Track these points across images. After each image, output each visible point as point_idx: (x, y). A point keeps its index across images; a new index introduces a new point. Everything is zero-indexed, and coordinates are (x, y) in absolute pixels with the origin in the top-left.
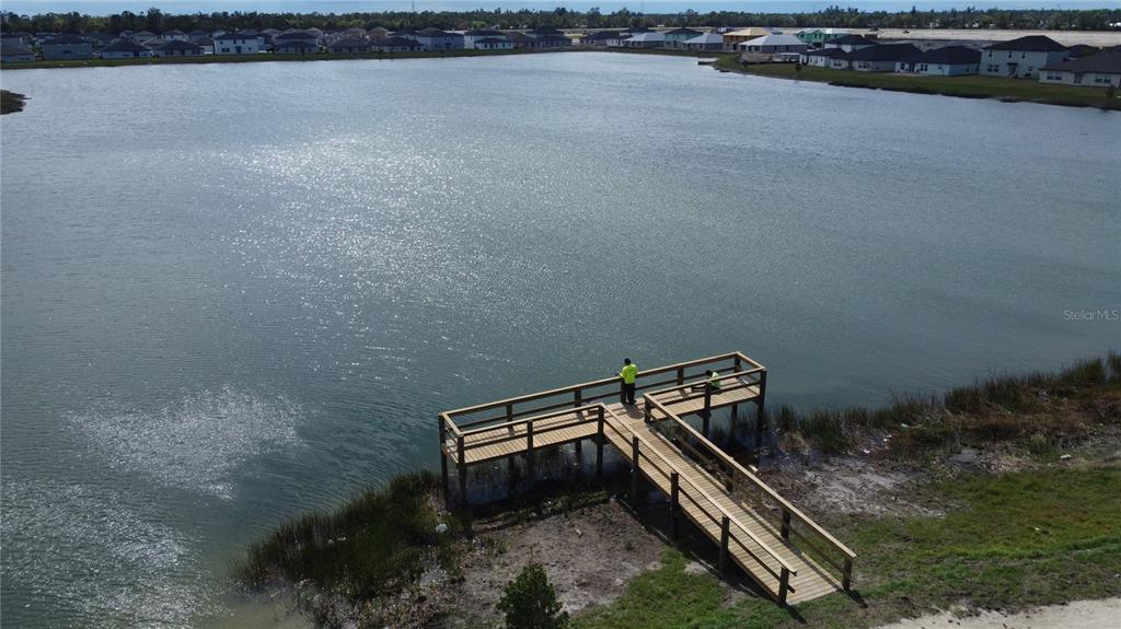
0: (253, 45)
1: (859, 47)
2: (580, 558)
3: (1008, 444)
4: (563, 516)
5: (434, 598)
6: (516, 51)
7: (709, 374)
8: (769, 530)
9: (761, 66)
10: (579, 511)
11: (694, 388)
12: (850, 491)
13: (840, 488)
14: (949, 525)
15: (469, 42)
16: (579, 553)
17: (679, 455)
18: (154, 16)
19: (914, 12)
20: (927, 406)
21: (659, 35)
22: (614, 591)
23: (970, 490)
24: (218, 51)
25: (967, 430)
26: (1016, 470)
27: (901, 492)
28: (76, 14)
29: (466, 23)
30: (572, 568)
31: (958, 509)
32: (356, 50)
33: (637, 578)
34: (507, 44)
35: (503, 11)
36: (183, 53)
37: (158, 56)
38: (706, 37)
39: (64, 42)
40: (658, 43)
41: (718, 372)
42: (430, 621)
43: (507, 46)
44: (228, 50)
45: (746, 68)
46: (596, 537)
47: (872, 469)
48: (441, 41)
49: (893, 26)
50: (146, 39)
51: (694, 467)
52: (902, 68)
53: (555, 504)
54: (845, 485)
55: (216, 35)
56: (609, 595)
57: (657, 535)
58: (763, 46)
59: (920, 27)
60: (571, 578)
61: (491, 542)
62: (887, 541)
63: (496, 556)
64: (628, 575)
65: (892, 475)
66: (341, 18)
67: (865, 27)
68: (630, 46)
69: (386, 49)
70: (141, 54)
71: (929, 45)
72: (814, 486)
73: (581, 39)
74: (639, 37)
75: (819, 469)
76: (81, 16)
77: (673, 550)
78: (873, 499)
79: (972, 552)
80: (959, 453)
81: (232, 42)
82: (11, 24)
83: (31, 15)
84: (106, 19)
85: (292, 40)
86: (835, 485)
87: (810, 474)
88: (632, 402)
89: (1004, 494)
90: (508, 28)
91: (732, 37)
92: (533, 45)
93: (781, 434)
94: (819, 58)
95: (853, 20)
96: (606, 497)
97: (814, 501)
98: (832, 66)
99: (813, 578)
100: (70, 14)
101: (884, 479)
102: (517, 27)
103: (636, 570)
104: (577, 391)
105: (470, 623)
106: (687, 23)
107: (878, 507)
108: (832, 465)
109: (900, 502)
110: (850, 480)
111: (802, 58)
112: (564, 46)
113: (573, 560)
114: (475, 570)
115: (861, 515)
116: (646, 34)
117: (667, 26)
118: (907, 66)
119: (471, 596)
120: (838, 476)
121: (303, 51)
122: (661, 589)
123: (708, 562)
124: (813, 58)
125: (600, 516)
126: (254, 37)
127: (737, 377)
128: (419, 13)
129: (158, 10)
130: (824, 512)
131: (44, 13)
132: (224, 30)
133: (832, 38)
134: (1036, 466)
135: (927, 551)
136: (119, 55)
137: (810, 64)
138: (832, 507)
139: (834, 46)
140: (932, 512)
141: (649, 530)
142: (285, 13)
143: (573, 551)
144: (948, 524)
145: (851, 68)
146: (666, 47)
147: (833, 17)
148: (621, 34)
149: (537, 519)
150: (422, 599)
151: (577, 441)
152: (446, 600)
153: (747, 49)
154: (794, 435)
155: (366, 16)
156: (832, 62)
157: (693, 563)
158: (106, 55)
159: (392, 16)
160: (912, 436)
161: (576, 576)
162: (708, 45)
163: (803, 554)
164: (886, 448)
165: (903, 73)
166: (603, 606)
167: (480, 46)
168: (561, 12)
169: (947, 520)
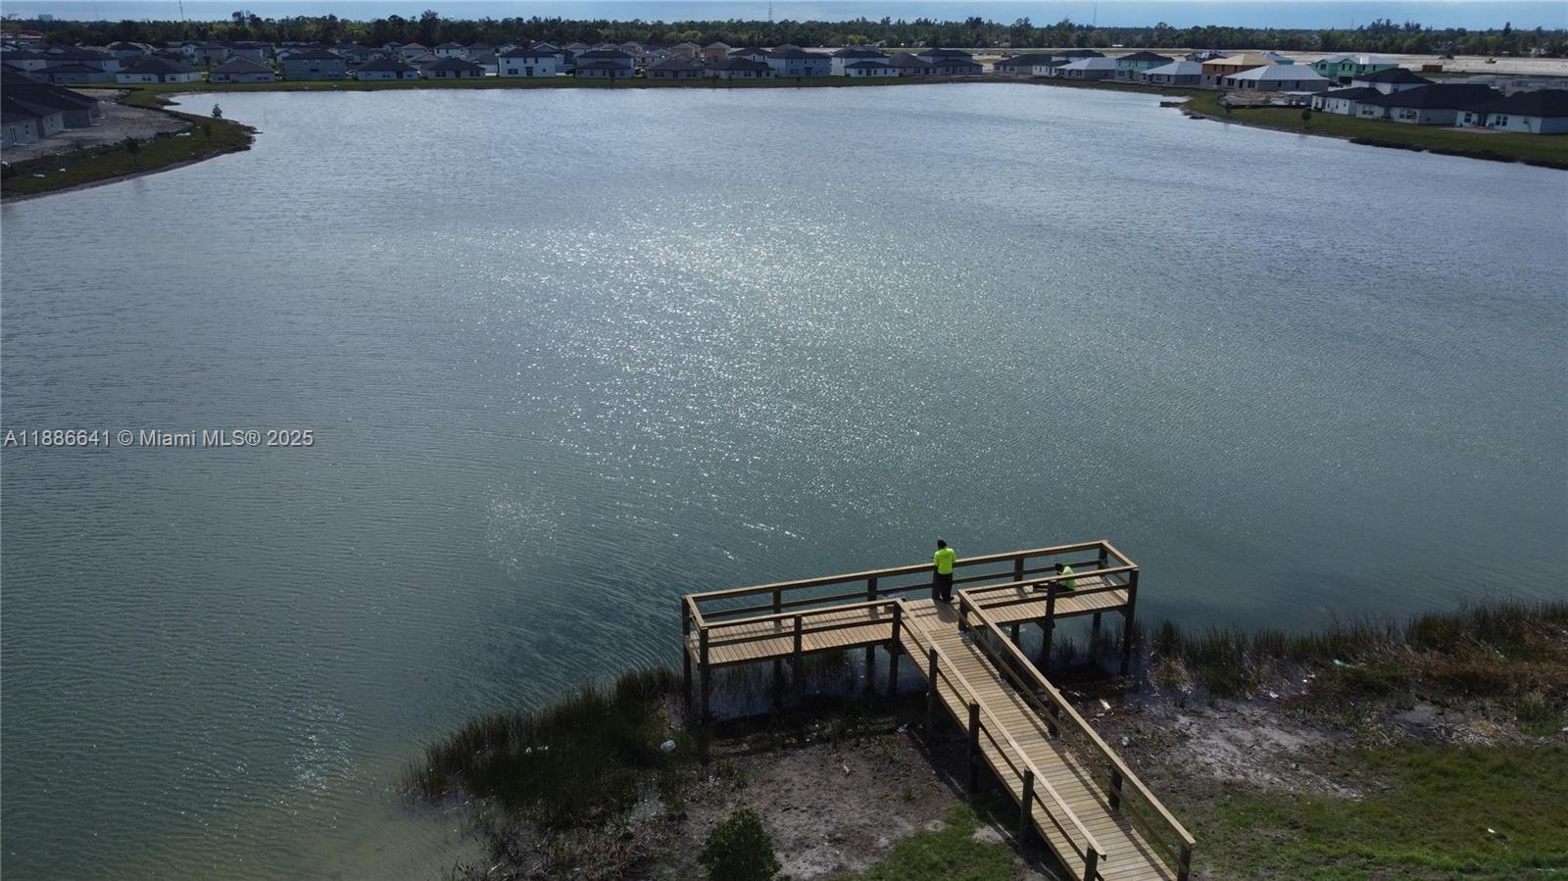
0: (547, 66)
1: (1403, 87)
2: (840, 804)
3: (1488, 703)
4: (830, 746)
5: (644, 838)
6: (903, 80)
7: (1059, 568)
8: (1094, 794)
9: (1253, 111)
10: (853, 741)
11: (1036, 586)
12: (1234, 749)
13: (1222, 743)
14: (1362, 812)
15: (838, 66)
16: (840, 798)
17: (995, 678)
18: (430, 21)
19: (1507, 30)
20: (1378, 637)
21: (1110, 59)
22: (874, 854)
23: (1410, 765)
24: (504, 73)
25: (1429, 676)
26: (1488, 742)
27: (1309, 758)
28: (332, 18)
29: (839, 37)
30: (827, 817)
31: (1382, 791)
32: (683, 75)
33: (907, 839)
34: (889, 71)
35: (893, 21)
36: (458, 74)
37: (426, 78)
38: (1178, 64)
39: (310, 57)
40: (1107, 73)
41: (1072, 566)
42: (633, 866)
43: (890, 73)
44: (516, 72)
45: (1229, 114)
46: (868, 778)
47: (1275, 721)
48: (800, 65)
49: (1471, 51)
50: (412, 53)
51: (1011, 697)
52: (1467, 120)
53: (824, 728)
54: (1229, 739)
55: (504, 49)
56: (866, 859)
57: (950, 784)
58: (1260, 81)
59: (1514, 53)
60: (823, 829)
61: (730, 772)
62: (1266, 827)
63: (733, 790)
64: (898, 834)
65: (1302, 733)
66: (670, 28)
67: (1428, 52)
68: (1066, 76)
69: (723, 75)
70: (405, 75)
71: (1519, 84)
72: (1185, 737)
73: (997, 65)
74: (1080, 64)
75: (1199, 715)
76: (339, 20)
77: (965, 807)
78: (1266, 763)
79: (1379, 854)
80: (1411, 709)
81: (521, 60)
82: (252, 30)
83: (277, 17)
84: (368, 25)
85: (600, 60)
86: (1216, 739)
87: (1183, 720)
88: (948, 599)
89: (1456, 776)
90: (899, 46)
91: (1215, 66)
92: (927, 71)
93: (1155, 659)
94: (1341, 102)
95: (1409, 42)
96: (894, 725)
97: (1179, 758)
98: (1359, 114)
99: (1138, 866)
100: (324, 17)
101: (1288, 737)
102: (910, 44)
103: (909, 828)
104: (872, 580)
105: (682, 874)
106: (1155, 41)
107: (1267, 777)
108: (1218, 710)
109: (1303, 771)
110: (1239, 733)
111: (1316, 101)
112: (971, 73)
113: (831, 806)
114: (703, 806)
115: (1241, 785)
116: (1090, 59)
117: (1127, 45)
118: (1474, 118)
119: (691, 839)
120: (1223, 725)
121: (613, 75)
122: (936, 858)
123: (1007, 829)
124: (1332, 102)
125: (879, 750)
126: (550, 55)
127: (1101, 575)
128: (776, 22)
129: (434, 14)
130: (1188, 776)
131: (293, 16)
132: (516, 43)
133: (1369, 70)
134: (1521, 740)
135: (1317, 846)
136: (377, 75)
137: (1327, 109)
138: (1203, 770)
139: (1366, 85)
140: (1344, 791)
141: (941, 777)
142: (598, 20)
143: (833, 795)
144: (1361, 810)
145: (1388, 118)
146: (1117, 80)
147: (1381, 37)
148: (1054, 59)
149: (795, 747)
150: (628, 837)
151: (870, 646)
152: (659, 841)
153: (1236, 85)
154: (1173, 663)
155: (704, 26)
156: (1360, 108)
157: (987, 827)
158: (362, 75)
159: (739, 27)
160: (1346, 680)
161: (831, 828)
162: (1178, 77)
163: (1134, 832)
164: (1304, 692)
165: (1468, 128)
166: (855, 871)
167: (853, 72)
168: (975, 23)
169: (1361, 804)
